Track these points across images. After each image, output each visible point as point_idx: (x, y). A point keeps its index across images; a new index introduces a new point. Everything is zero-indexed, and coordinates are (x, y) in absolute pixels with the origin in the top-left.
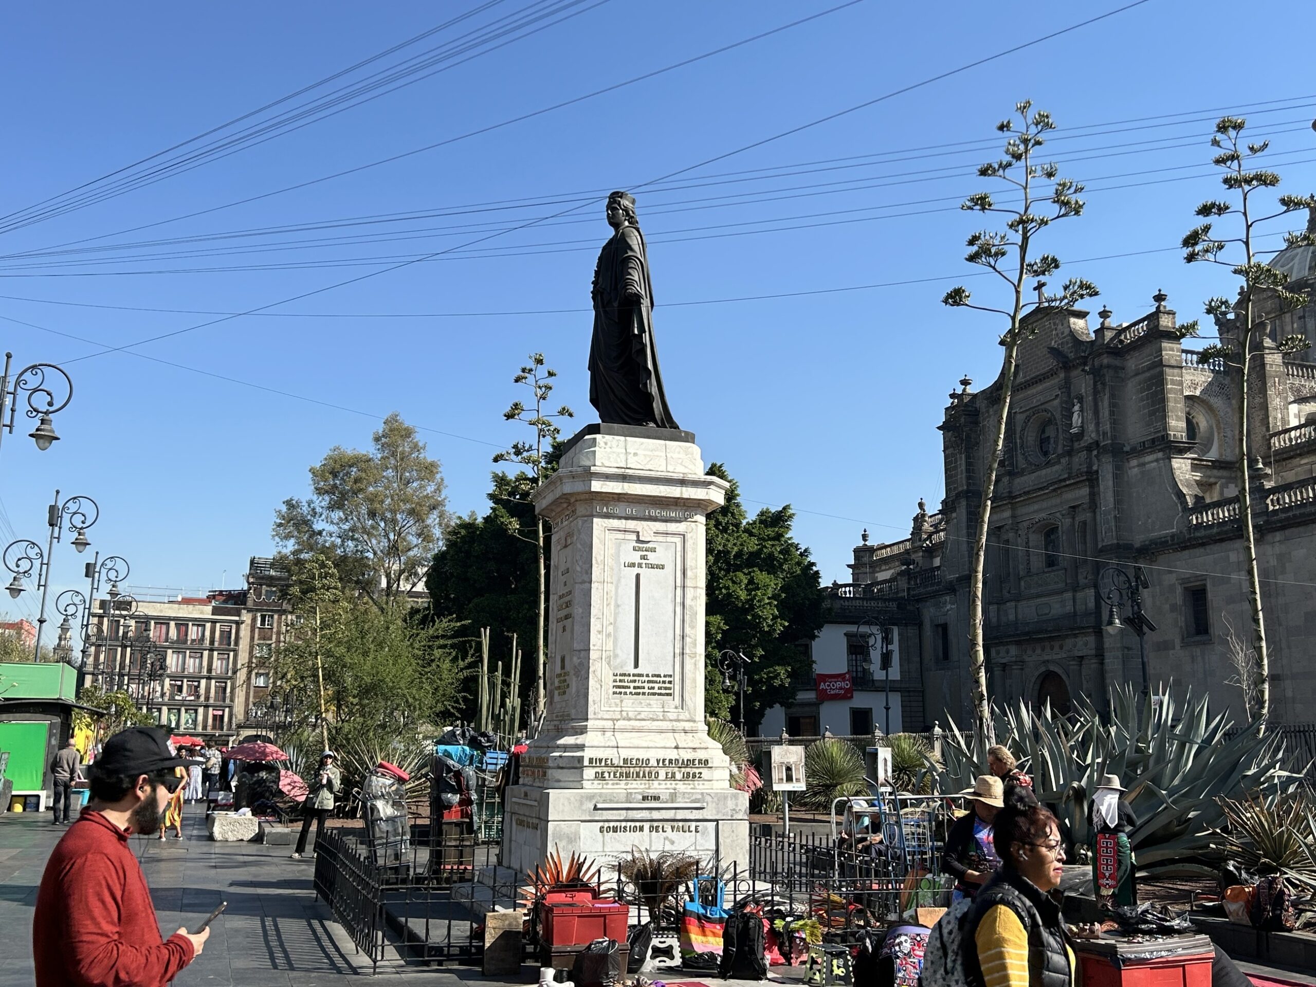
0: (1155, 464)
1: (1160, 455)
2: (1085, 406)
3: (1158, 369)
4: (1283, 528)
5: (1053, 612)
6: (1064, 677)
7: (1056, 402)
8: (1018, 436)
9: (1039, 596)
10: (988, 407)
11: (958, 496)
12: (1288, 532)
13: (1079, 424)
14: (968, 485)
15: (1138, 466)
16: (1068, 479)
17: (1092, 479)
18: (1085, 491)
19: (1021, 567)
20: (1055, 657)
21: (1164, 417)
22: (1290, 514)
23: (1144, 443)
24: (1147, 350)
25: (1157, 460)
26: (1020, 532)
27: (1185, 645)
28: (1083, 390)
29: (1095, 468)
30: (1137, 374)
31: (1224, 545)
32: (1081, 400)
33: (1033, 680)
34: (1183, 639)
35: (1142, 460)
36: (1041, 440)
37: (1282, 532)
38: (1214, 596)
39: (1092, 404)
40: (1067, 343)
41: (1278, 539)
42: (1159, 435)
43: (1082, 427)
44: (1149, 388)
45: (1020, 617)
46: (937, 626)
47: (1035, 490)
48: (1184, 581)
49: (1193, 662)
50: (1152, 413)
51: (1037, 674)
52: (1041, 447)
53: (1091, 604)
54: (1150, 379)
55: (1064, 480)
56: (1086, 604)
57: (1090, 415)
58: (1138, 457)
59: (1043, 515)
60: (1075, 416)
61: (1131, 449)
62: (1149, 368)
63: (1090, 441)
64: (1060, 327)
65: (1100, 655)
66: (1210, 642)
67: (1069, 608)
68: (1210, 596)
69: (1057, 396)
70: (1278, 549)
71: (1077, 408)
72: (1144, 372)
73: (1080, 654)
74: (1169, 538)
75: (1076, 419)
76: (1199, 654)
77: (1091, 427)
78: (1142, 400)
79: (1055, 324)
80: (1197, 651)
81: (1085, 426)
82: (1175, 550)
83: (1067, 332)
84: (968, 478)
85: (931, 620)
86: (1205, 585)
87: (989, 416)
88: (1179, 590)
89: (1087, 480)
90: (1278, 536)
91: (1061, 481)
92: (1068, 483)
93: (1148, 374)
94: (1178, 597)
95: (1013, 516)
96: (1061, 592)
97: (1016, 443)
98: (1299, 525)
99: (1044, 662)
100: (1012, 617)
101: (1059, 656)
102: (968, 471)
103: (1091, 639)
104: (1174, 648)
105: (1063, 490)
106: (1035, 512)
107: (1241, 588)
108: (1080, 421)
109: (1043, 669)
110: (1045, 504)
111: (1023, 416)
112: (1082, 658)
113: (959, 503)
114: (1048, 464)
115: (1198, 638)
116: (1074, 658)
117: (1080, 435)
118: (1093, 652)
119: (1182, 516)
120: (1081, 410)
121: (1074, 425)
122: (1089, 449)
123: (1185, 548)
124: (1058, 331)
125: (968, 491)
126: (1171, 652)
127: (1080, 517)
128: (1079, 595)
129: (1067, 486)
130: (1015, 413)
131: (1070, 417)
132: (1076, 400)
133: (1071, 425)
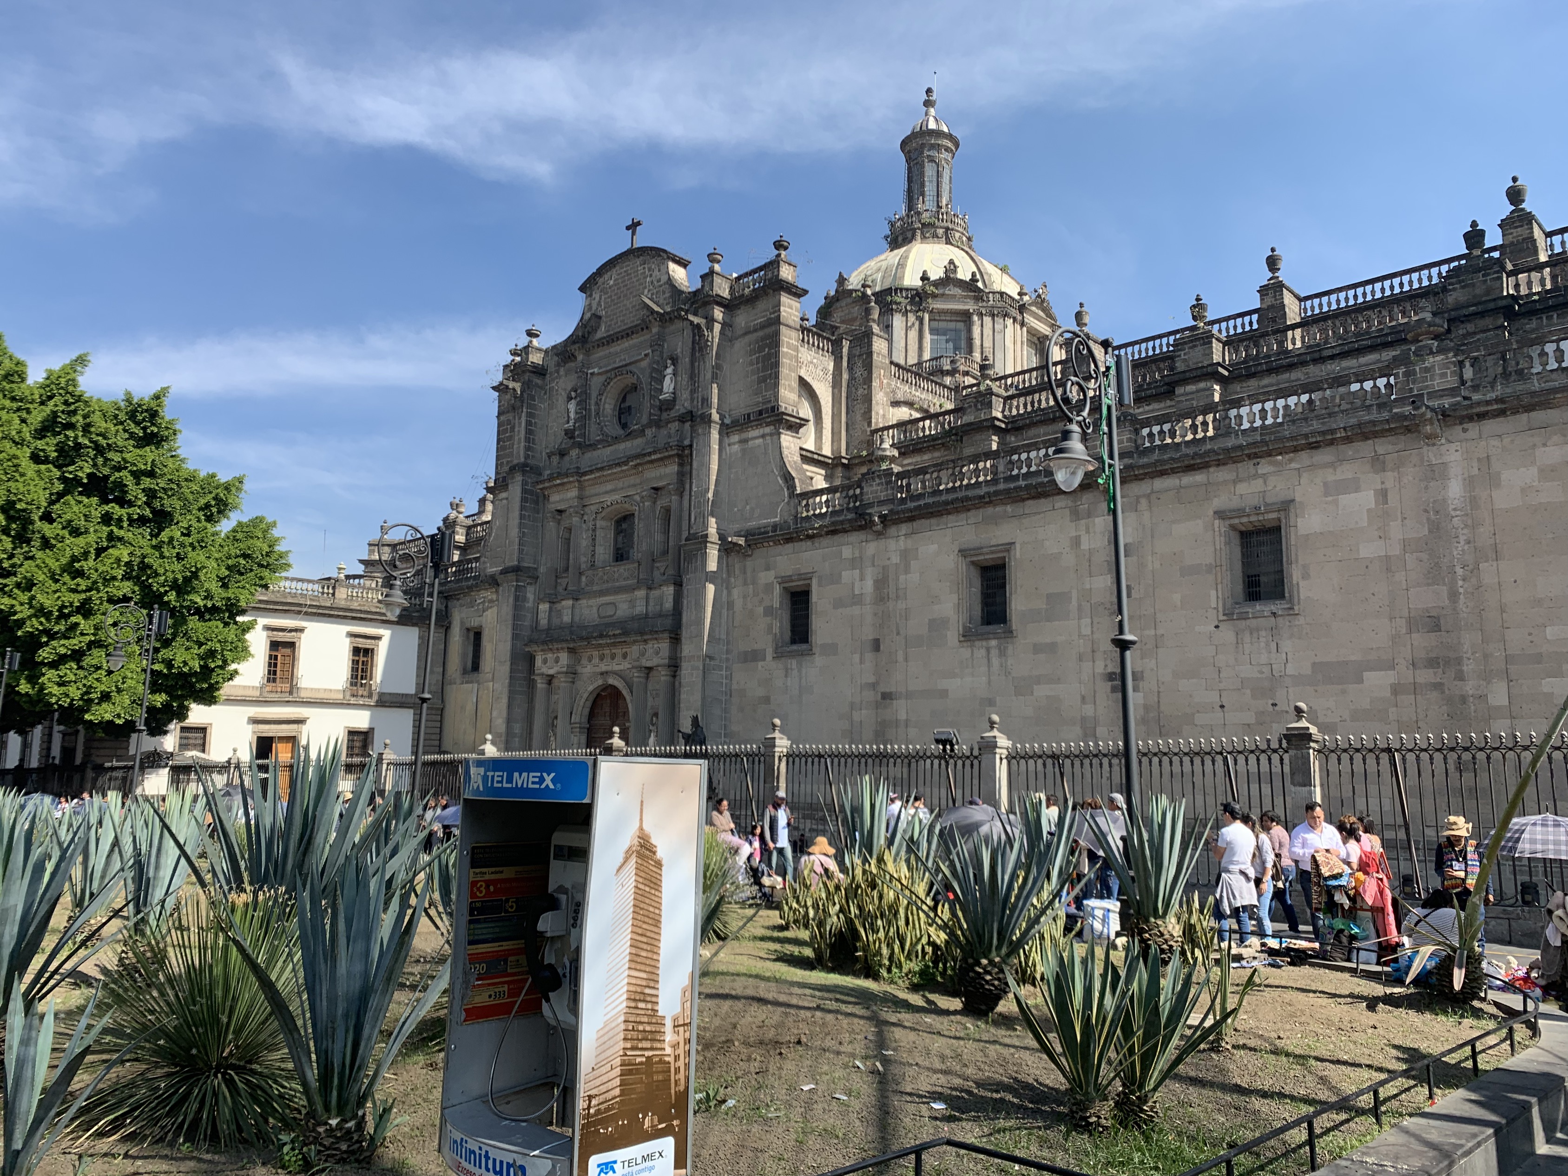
0: (761, 440)
1: (768, 430)
2: (680, 369)
3: (773, 328)
4: (911, 519)
5: (620, 613)
6: (625, 692)
7: (644, 364)
8: (593, 402)
9: (602, 593)
10: (558, 365)
11: (513, 469)
12: (917, 524)
13: (671, 390)
14: (527, 457)
15: (740, 442)
16: (655, 452)
17: (681, 454)
18: (672, 468)
19: (583, 559)
20: (616, 668)
21: (776, 385)
22: (922, 502)
23: (749, 415)
24: (762, 305)
25: (763, 436)
26: (586, 518)
27: (779, 655)
28: (679, 350)
30: (746, 334)
31: (837, 538)
32: (675, 361)
33: (585, 696)
34: (777, 648)
35: (744, 435)
36: (620, 409)
37: (910, 525)
38: (819, 599)
39: (688, 366)
40: (664, 293)
41: (904, 532)
42: (769, 406)
43: (674, 393)
44: (761, 349)
45: (577, 619)
46: (468, 630)
47: (610, 467)
48: (783, 580)
49: (786, 676)
50: (762, 380)
51: (591, 688)
52: (620, 418)
53: (669, 604)
54: (763, 339)
55: (650, 454)
56: (662, 605)
57: (684, 378)
58: (741, 431)
59: (616, 497)
60: (667, 380)
61: (732, 422)
62: (763, 327)
63: (683, 411)
64: (656, 272)
65: (674, 666)
66: (810, 653)
67: (640, 609)
68: (814, 597)
69: (646, 355)
70: (902, 543)
71: (669, 370)
72: (755, 330)
73: (649, 664)
74: (770, 529)
75: (668, 385)
76: (794, 666)
77: (685, 395)
78: (751, 364)
79: (649, 270)
80: (794, 663)
81: (678, 393)
82: (777, 543)
83: (664, 279)
84: (528, 449)
85: (462, 623)
86: (809, 585)
87: (559, 377)
88: (777, 590)
89: (678, 455)
90: (904, 528)
91: (644, 455)
92: (653, 457)
93: (760, 334)
94: (776, 598)
95: (580, 498)
96: (632, 589)
97: (590, 410)
98: (932, 515)
99: (602, 674)
100: (567, 619)
101: (621, 667)
102: (527, 440)
103: (664, 646)
104: (764, 660)
105: (646, 467)
106: (607, 492)
107: (853, 590)
108: (672, 386)
109: (600, 682)
110: (620, 484)
111: (602, 379)
112: (650, 669)
113: (513, 478)
114: (629, 436)
115: (795, 647)
116: (640, 668)
117: (672, 403)
118: (666, 661)
119: (788, 503)
120: (675, 373)
121: (665, 389)
122: (682, 419)
123: (789, 540)
124: (654, 278)
125: (525, 465)
126: (760, 664)
127: (662, 502)
128: (655, 593)
129: (652, 462)
130: (592, 374)
131: (661, 381)
132: (669, 362)
133: (661, 391)
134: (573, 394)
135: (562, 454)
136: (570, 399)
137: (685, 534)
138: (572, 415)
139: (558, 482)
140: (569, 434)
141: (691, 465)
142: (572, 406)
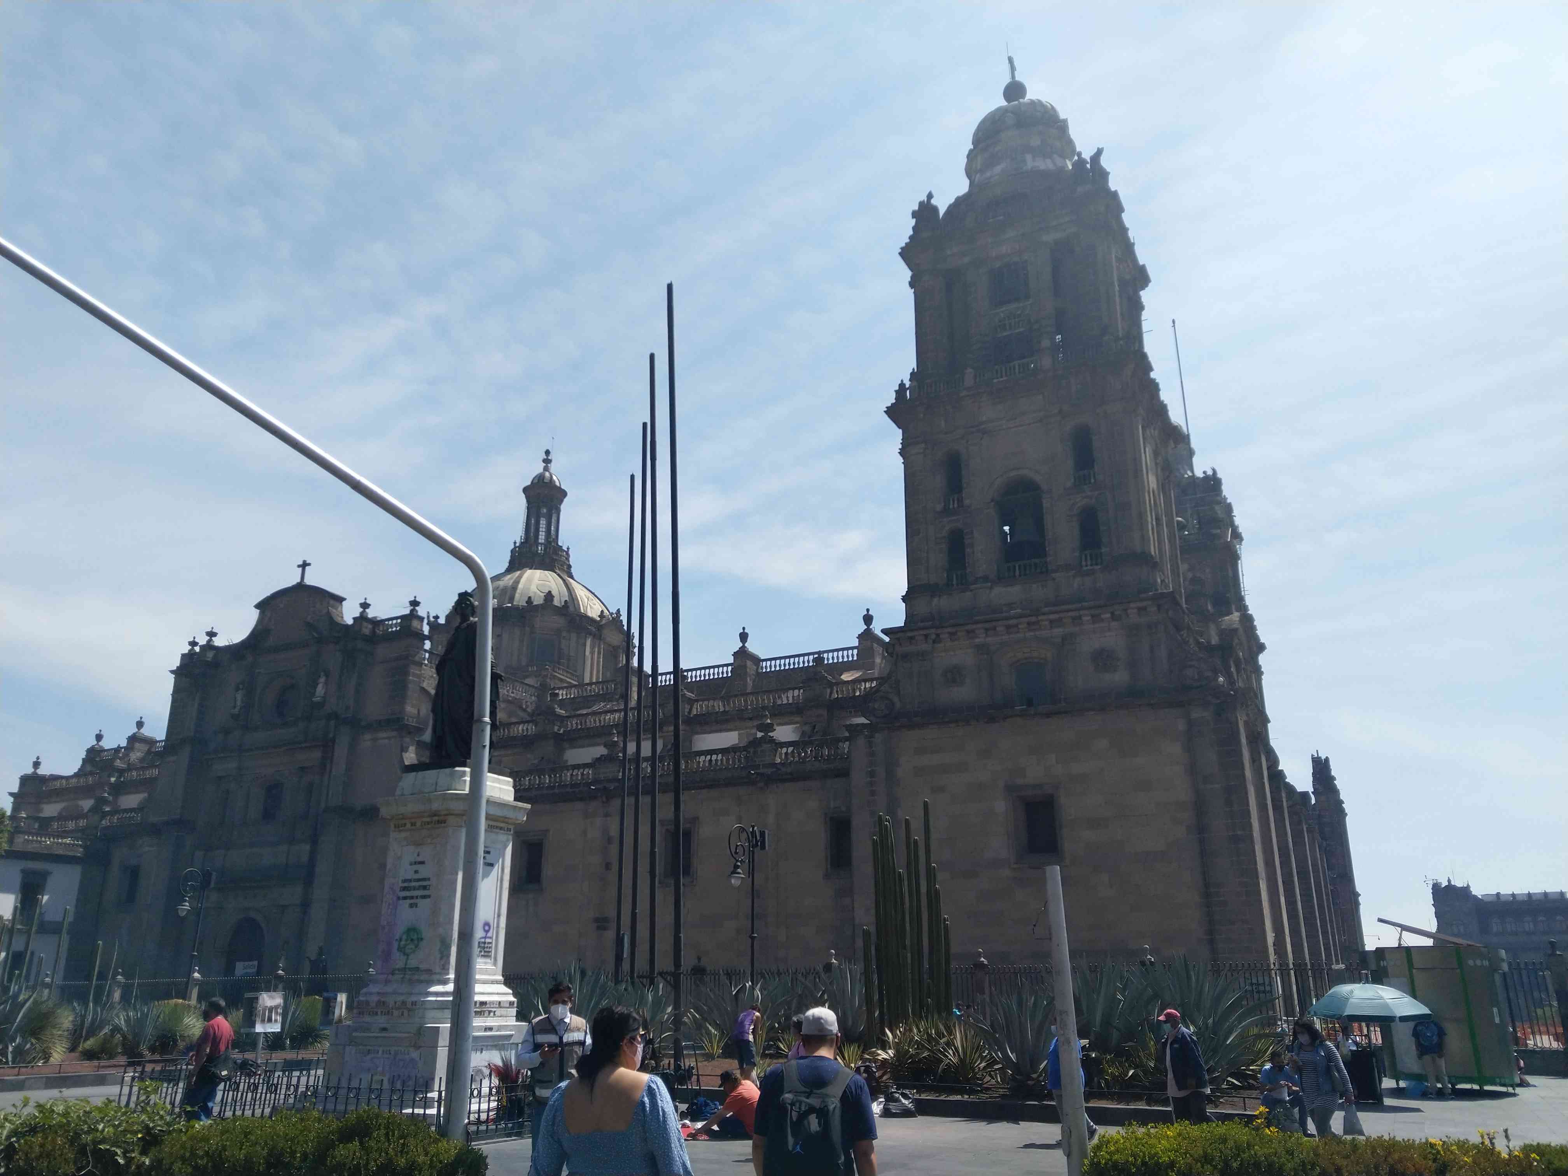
0: (386, 741)
1: (392, 734)
2: (331, 680)
3: (403, 661)
5: (264, 862)
6: (263, 924)
7: (303, 672)
8: (257, 694)
9: (250, 845)
13: (322, 695)
14: (196, 732)
15: (371, 740)
16: (303, 742)
17: (327, 745)
18: (317, 754)
19: (237, 817)
20: (258, 905)
21: (402, 701)
23: (379, 721)
24: (397, 644)
25: (389, 738)
26: (242, 784)
28: (331, 666)
29: (331, 735)
30: (384, 662)
32: (327, 674)
33: (228, 925)
35: (375, 735)
36: (279, 702)
39: (337, 679)
40: (323, 620)
42: (396, 716)
43: (324, 697)
44: (392, 676)
45: (227, 864)
46: (127, 867)
50: (391, 696)
51: (234, 919)
52: (278, 709)
53: (305, 858)
54: (396, 669)
55: (299, 742)
56: (299, 858)
57: (335, 688)
58: (372, 732)
59: (269, 771)
60: (320, 687)
61: (368, 724)
62: (396, 659)
63: (330, 711)
64: (319, 603)
65: (306, 905)
67: (281, 860)
69: (305, 666)
71: (322, 680)
72: (391, 662)
73: (284, 903)
75: (320, 690)
77: (333, 700)
78: (385, 684)
79: (313, 600)
81: (328, 697)
83: (322, 611)
84: (198, 726)
85: (121, 861)
89: (323, 745)
91: (295, 742)
92: (302, 745)
93: (393, 664)
95: (239, 769)
96: (276, 844)
97: (254, 700)
99: (245, 909)
100: (218, 864)
101: (262, 904)
103: (298, 890)
105: (297, 751)
106: (260, 767)
108: (323, 692)
109: (243, 915)
110: (274, 762)
111: (266, 678)
112: (285, 907)
114: (285, 725)
116: (277, 907)
117: (321, 705)
118: (299, 902)
120: (326, 683)
121: (317, 694)
122: (328, 718)
124: (317, 610)
127: (306, 779)
128: (295, 848)
129: (301, 748)
130: (259, 673)
131: (315, 687)
132: (322, 674)
133: (313, 694)
134: (241, 686)
135: (227, 732)
136: (237, 689)
137: (323, 805)
138: (239, 703)
139: (222, 755)
140: (235, 717)
141: (333, 752)
142: (239, 696)
